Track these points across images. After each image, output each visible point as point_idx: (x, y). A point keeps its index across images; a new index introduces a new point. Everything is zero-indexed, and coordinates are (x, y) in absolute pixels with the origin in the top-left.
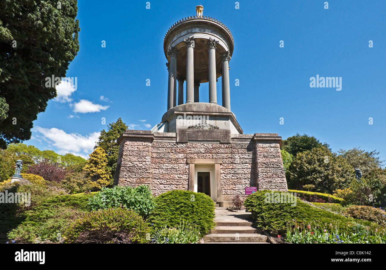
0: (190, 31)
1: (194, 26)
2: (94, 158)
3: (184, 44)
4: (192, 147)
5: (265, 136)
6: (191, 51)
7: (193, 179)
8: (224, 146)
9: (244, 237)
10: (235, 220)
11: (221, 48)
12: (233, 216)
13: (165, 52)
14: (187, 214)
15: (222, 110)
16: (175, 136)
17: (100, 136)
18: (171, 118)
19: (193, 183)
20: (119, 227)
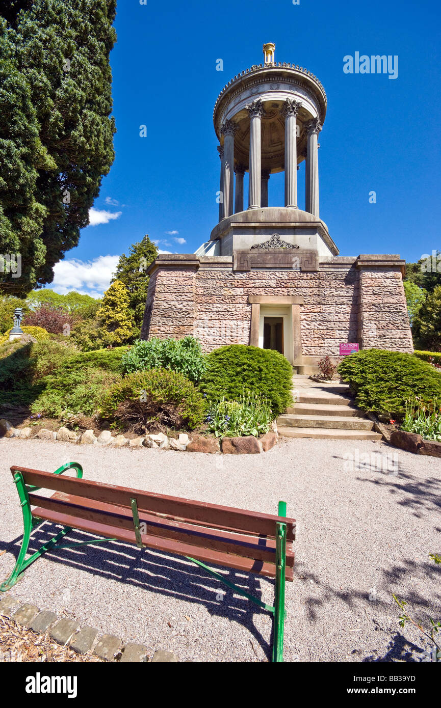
0: (254, 90)
1: (262, 82)
2: (111, 297)
3: (245, 113)
4: (257, 278)
5: (376, 259)
6: (257, 123)
7: (257, 328)
8: (307, 276)
9: (337, 422)
10: (323, 394)
11: (304, 114)
12: (320, 389)
13: (216, 128)
14: (253, 381)
15: (305, 218)
16: (232, 261)
17: (119, 263)
18: (226, 234)
19: (257, 334)
20: (166, 395)
